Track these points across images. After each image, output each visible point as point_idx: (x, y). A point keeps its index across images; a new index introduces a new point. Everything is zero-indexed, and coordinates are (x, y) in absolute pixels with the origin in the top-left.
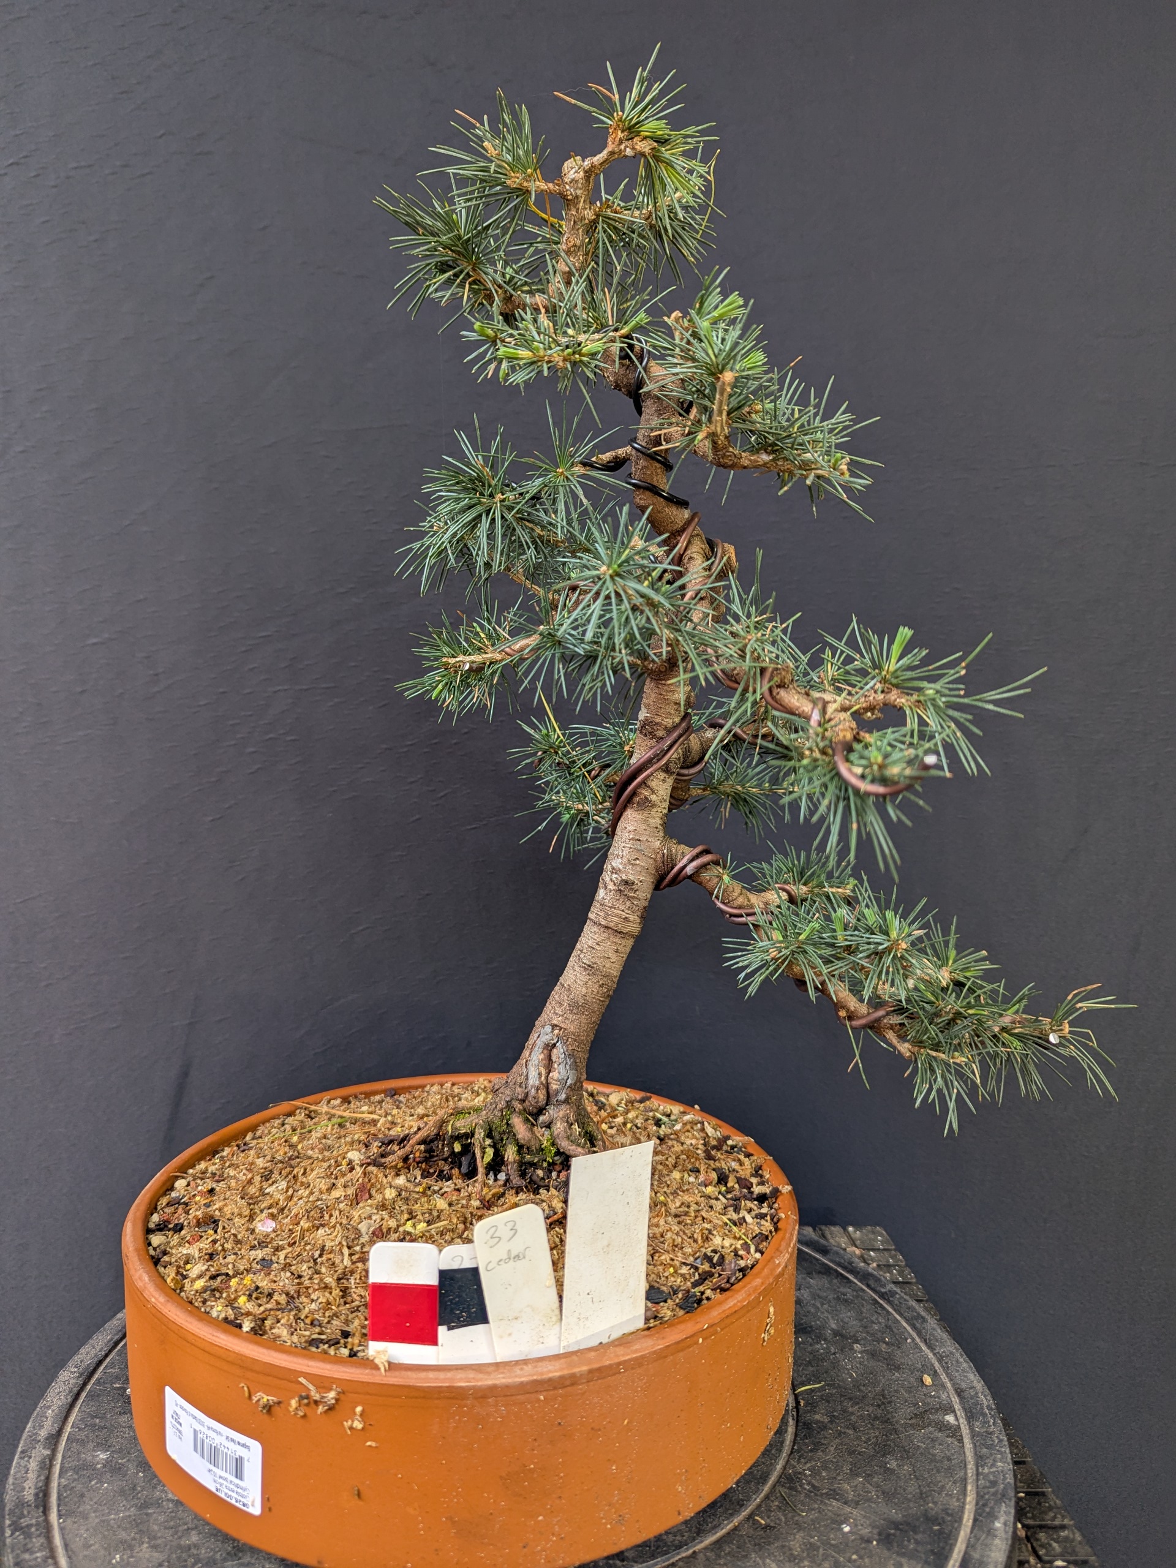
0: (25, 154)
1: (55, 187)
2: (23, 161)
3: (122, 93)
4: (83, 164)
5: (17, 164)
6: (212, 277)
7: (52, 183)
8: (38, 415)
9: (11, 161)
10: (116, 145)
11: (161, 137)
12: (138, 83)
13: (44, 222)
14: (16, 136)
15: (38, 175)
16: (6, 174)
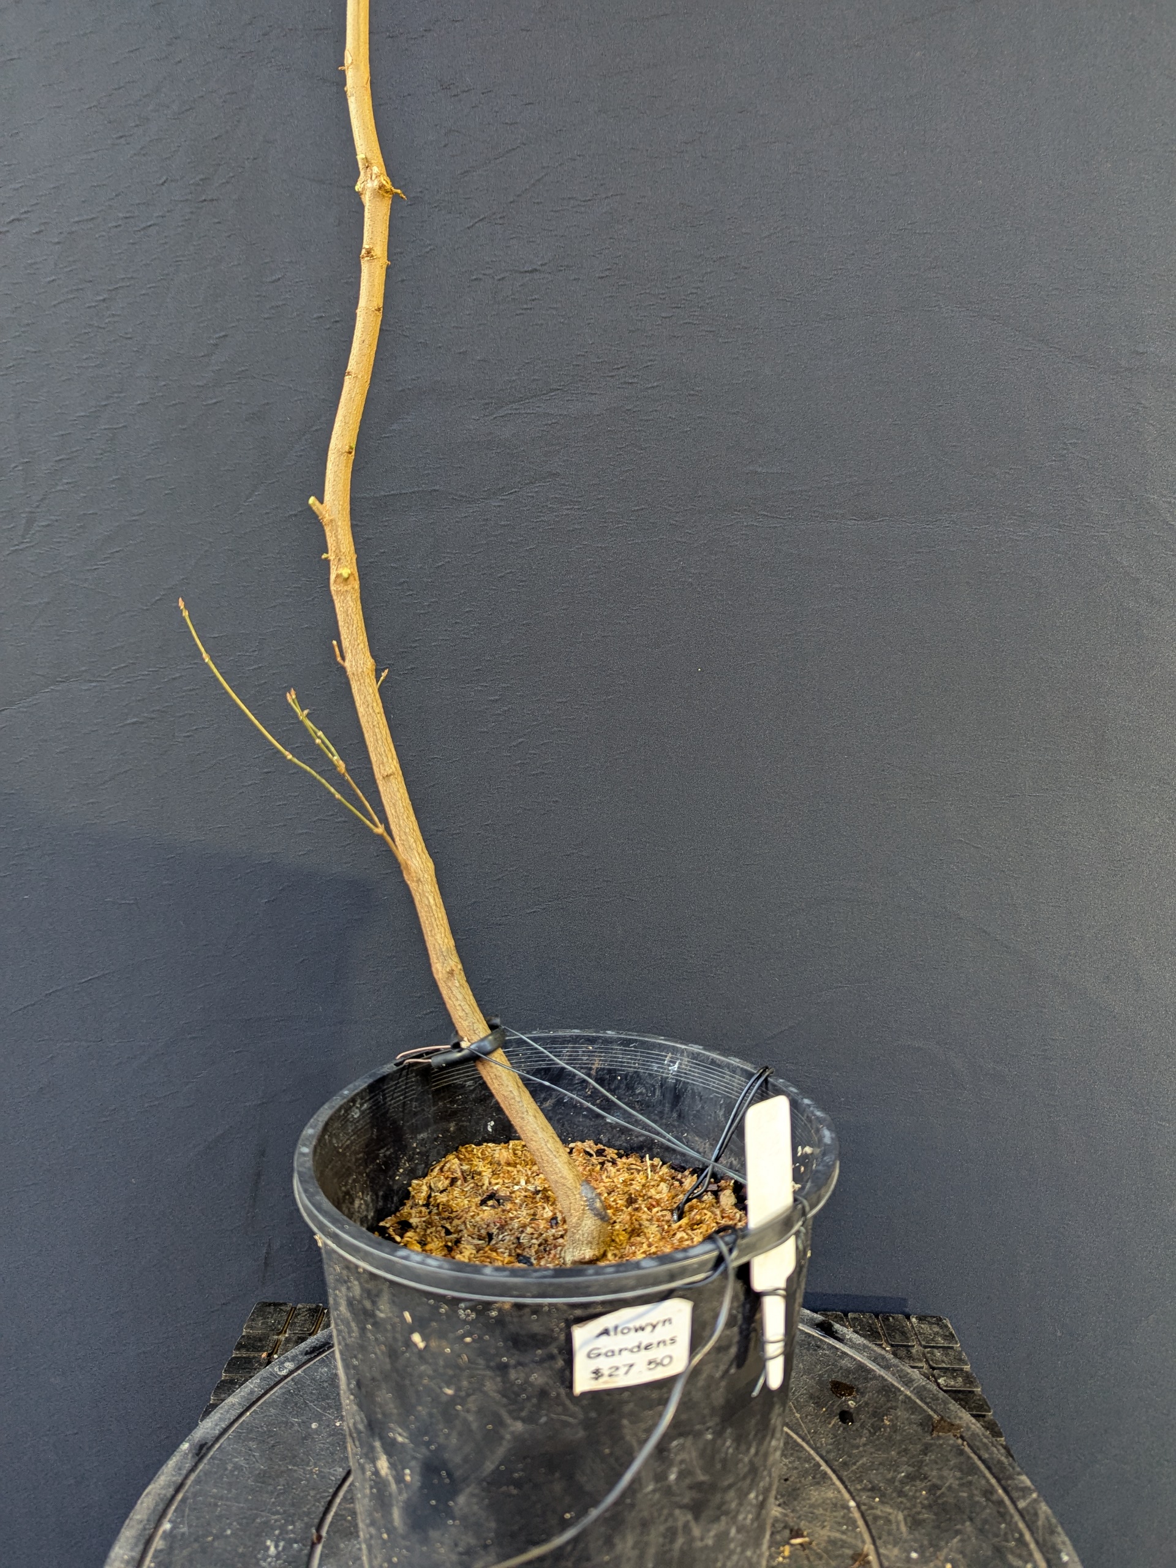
0: (26, 209)
1: (58, 243)
2: (25, 216)
3: (121, 137)
4: (85, 217)
5: (18, 220)
6: (226, 336)
7: (57, 240)
8: (59, 488)
9: (12, 218)
10: (116, 196)
11: (163, 184)
12: (137, 126)
13: (49, 282)
14: (17, 189)
15: (41, 231)
16: (8, 231)
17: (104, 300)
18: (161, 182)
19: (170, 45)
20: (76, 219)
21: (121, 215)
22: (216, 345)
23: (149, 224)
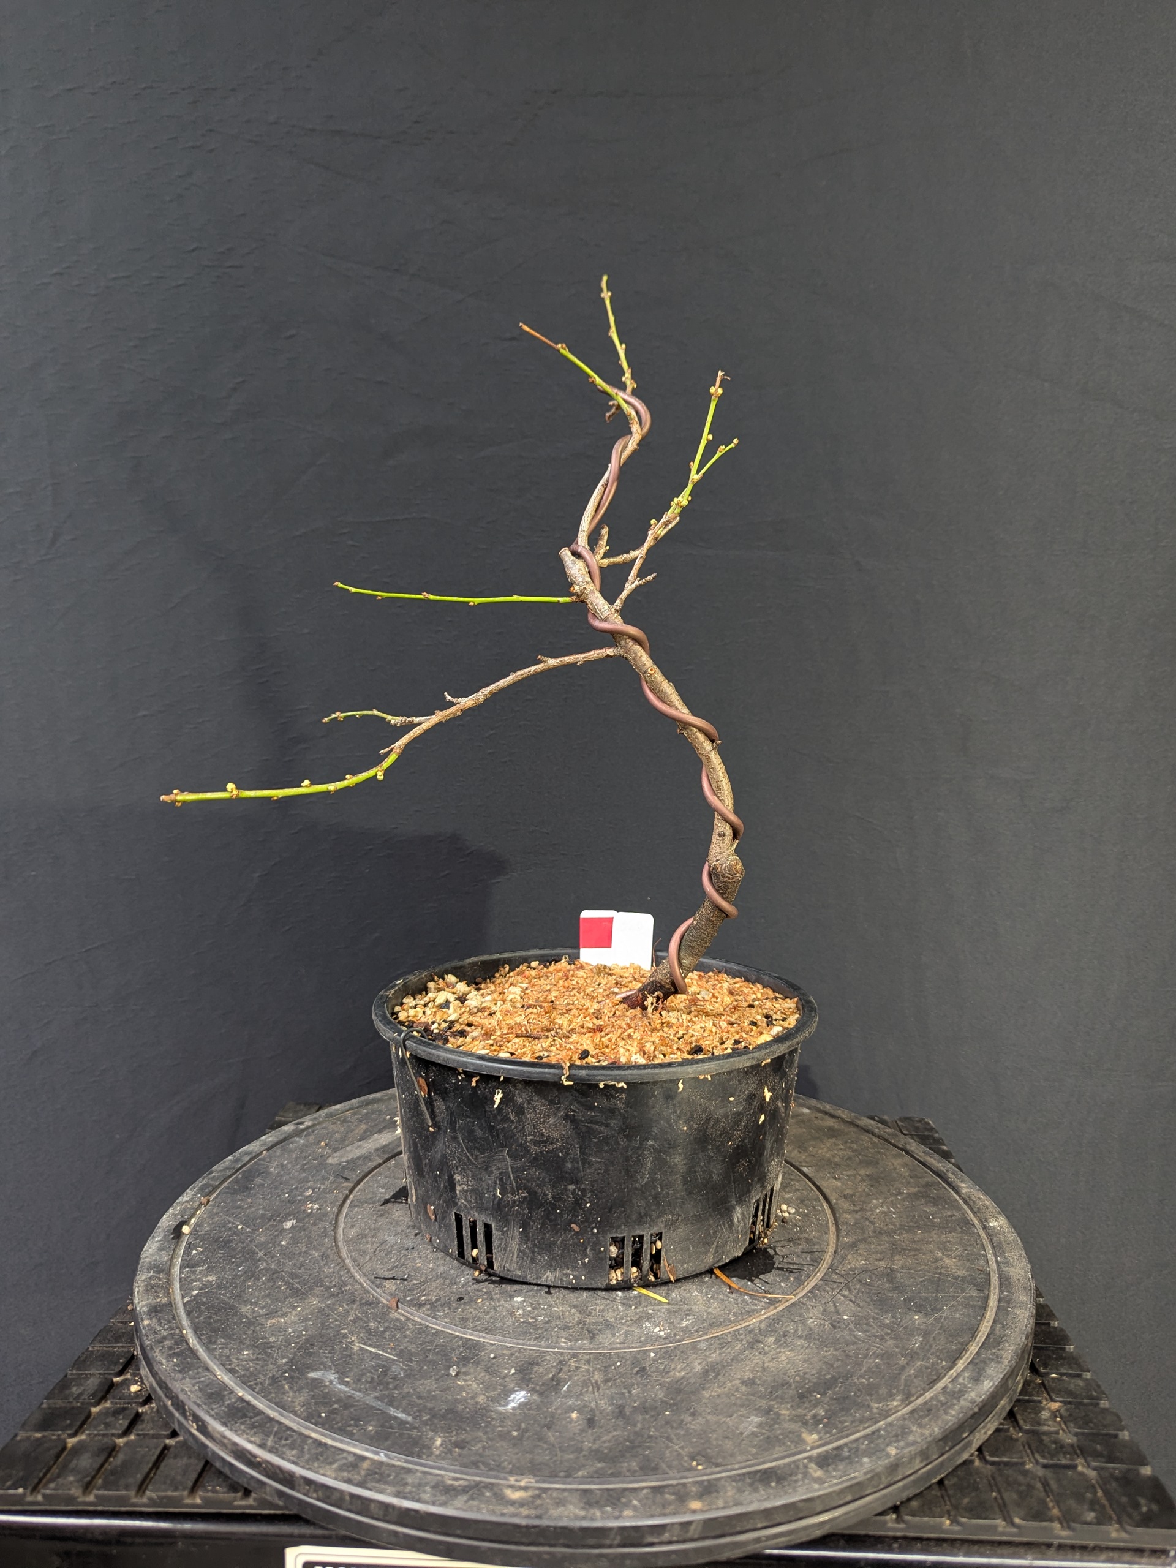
0: (68, 264)
1: (96, 295)
2: (66, 271)
4: (121, 275)
5: (61, 274)
7: (93, 292)
8: (85, 507)
9: (55, 271)
10: (152, 258)
13: (86, 329)
14: (59, 248)
15: (80, 285)
16: (50, 283)
17: (135, 347)
18: (191, 248)
19: (203, 135)
20: (114, 276)
21: (154, 274)
22: (235, 389)
23: (180, 283)
